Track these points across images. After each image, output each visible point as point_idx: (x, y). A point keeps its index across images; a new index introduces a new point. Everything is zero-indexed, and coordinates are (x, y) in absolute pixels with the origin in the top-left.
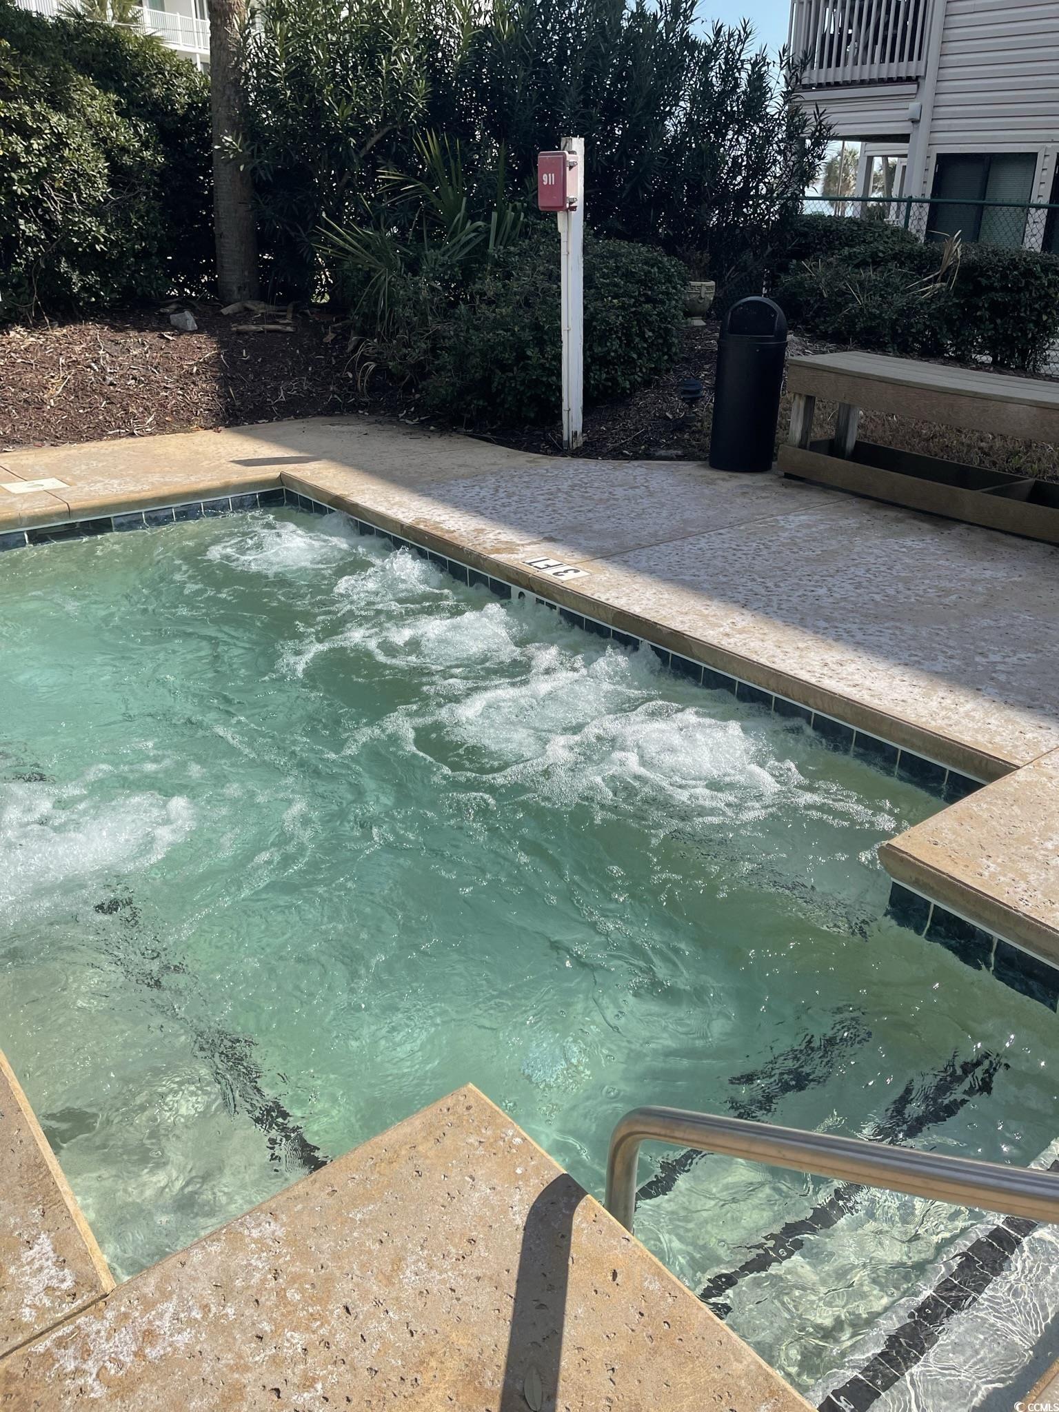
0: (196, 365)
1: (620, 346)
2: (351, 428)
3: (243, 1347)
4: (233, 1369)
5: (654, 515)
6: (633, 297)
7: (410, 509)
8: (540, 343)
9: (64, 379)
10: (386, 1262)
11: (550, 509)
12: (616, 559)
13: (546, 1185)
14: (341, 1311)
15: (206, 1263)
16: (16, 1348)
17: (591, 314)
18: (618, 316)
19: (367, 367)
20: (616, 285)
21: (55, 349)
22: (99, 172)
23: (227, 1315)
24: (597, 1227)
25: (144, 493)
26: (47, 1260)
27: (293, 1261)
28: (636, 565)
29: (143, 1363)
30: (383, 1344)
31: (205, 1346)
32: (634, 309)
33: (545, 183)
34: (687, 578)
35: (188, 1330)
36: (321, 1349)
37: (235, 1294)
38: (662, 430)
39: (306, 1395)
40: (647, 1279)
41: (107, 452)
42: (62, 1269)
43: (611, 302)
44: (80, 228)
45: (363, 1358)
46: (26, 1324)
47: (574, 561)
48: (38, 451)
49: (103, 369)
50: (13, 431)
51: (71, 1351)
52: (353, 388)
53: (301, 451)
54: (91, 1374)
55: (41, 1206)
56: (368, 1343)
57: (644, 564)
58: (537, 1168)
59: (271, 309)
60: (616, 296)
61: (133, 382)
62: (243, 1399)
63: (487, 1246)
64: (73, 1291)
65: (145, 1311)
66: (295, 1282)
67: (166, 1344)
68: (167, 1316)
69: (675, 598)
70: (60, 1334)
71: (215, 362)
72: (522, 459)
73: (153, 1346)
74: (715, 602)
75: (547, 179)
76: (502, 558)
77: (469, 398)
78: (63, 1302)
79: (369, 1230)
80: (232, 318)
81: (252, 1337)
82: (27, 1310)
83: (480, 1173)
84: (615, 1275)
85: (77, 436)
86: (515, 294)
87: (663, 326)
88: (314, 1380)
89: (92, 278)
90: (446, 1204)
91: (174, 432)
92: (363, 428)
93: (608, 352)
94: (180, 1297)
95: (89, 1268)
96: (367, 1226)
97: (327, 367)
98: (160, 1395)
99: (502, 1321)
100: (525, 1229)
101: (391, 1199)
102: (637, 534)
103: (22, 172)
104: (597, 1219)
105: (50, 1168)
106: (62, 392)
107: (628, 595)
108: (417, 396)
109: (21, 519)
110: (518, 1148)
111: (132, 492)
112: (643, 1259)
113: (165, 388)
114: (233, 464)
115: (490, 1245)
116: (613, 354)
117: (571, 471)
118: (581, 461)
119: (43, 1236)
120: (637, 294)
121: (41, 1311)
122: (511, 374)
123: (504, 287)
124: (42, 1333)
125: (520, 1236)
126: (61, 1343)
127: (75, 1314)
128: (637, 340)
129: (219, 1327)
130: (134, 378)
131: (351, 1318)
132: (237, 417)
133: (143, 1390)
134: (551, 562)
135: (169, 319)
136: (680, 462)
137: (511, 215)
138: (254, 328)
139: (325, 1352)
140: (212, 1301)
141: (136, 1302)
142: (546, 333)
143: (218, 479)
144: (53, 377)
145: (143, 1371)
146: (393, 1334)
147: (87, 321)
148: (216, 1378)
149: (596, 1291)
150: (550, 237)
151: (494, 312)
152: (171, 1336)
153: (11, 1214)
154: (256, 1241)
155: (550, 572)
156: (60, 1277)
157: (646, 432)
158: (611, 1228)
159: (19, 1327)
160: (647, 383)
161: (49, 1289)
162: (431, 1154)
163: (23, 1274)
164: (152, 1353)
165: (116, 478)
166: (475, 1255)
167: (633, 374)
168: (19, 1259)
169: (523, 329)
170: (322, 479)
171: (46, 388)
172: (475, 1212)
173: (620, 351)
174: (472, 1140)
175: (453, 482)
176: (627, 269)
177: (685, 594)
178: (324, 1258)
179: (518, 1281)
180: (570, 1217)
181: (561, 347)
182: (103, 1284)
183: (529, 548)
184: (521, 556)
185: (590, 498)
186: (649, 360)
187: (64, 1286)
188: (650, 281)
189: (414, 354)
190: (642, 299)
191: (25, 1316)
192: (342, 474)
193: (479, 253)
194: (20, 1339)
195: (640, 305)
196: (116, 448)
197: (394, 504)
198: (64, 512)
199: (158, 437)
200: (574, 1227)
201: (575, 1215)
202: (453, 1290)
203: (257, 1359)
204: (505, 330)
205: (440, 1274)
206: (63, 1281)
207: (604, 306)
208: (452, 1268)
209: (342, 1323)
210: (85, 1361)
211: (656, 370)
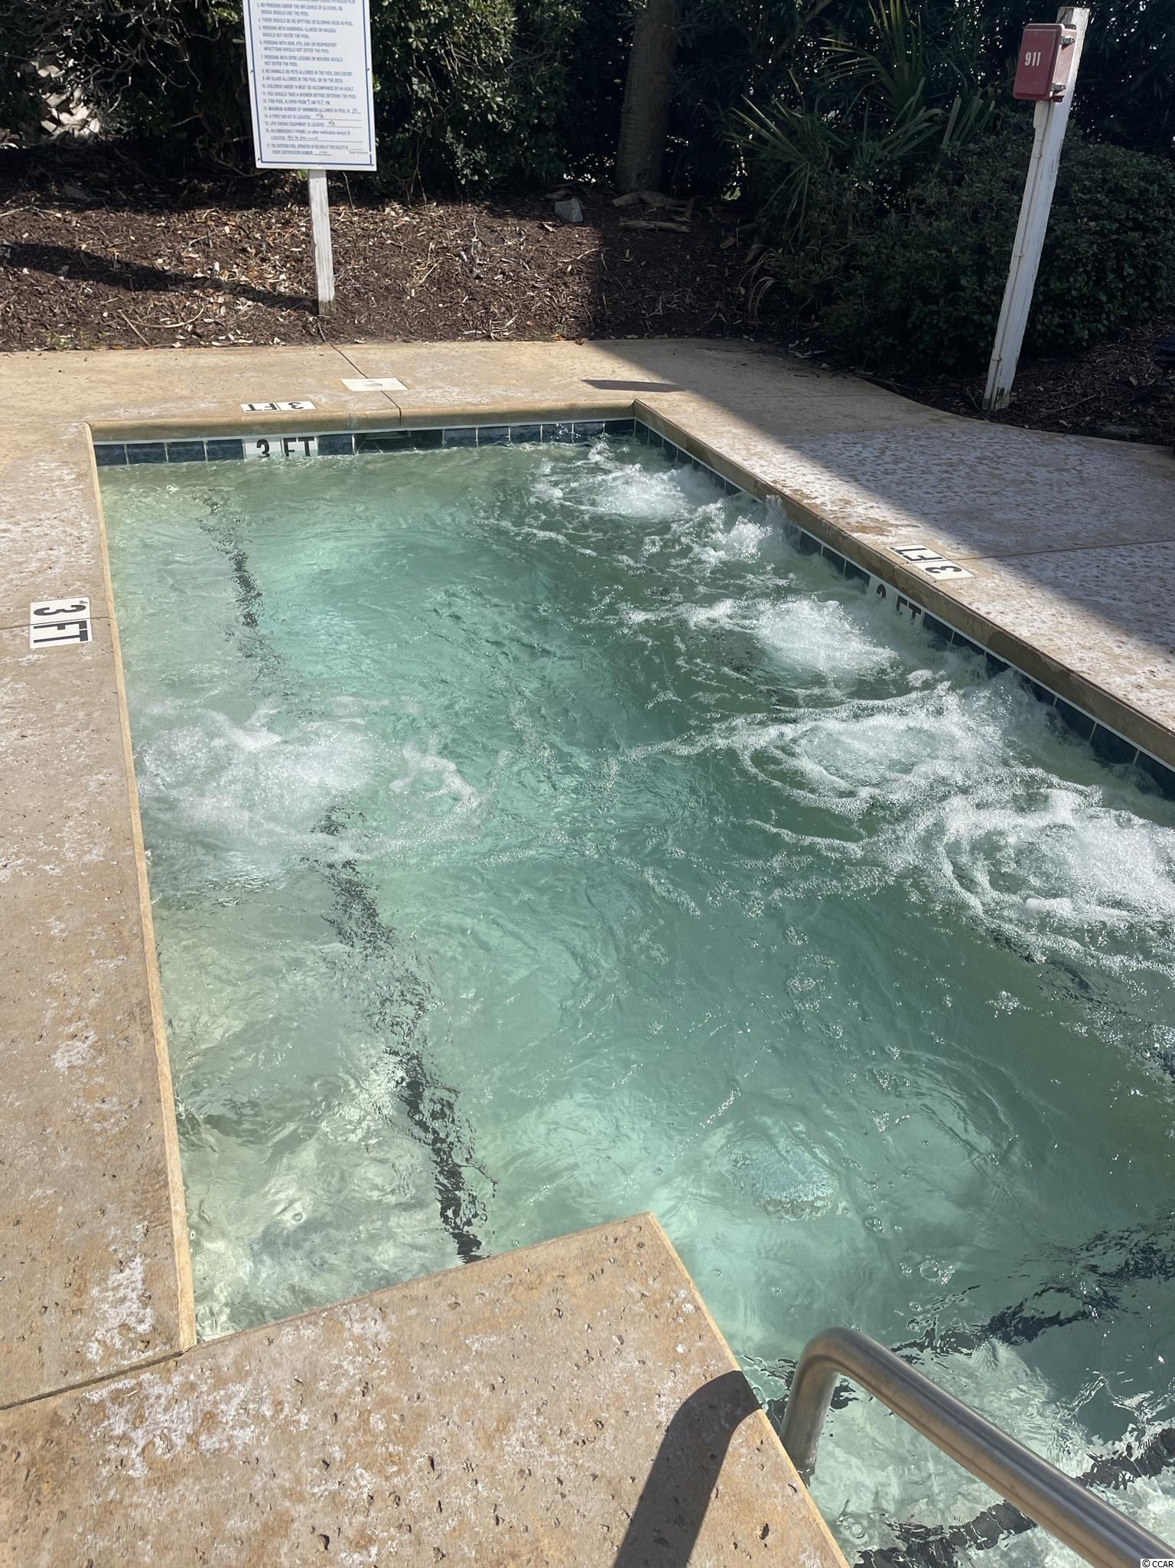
0: (571, 263)
1: (1087, 283)
2: (729, 355)
3: (304, 1470)
4: (288, 1494)
5: (1080, 510)
6: (1116, 220)
7: (771, 462)
8: (980, 270)
9: (430, 267)
10: (491, 1416)
11: (944, 484)
12: (1014, 561)
13: (709, 1379)
14: (423, 1461)
15: (295, 1348)
16: (72, 1388)
17: (1057, 237)
18: (1092, 244)
19: (765, 282)
20: (1099, 203)
21: (428, 231)
22: (504, 29)
23: (298, 1422)
24: (759, 1459)
25: (481, 407)
26: (133, 1290)
27: (387, 1379)
28: (1038, 574)
29: (194, 1452)
30: (461, 1522)
31: (265, 1454)
32: (1114, 237)
33: (1027, 64)
34: (1103, 600)
35: (253, 1427)
36: (389, 1502)
37: (315, 1398)
38: (1119, 399)
39: (356, 1556)
40: (805, 1551)
41: (457, 354)
42: (145, 1306)
43: (1086, 224)
44: (474, 93)
45: (433, 1531)
46: (90, 1361)
47: (958, 556)
48: (389, 346)
49: (472, 259)
50: (368, 322)
51: (124, 1411)
52: (742, 307)
53: (664, 378)
54: (137, 1447)
55: (146, 1223)
56: (444, 1514)
57: (1049, 573)
58: (703, 1352)
59: (669, 203)
60: (1094, 218)
61: (500, 277)
62: (286, 1535)
63: (615, 1438)
64: (147, 1338)
65: (215, 1387)
66: (383, 1407)
67: (224, 1437)
68: (236, 1401)
69: (1079, 625)
70: (120, 1386)
71: (592, 262)
72: (925, 416)
73: (210, 1435)
74: (1134, 641)
75: (1031, 58)
76: (867, 539)
77: (876, 333)
78: (134, 1348)
79: (483, 1367)
80: (623, 211)
81: (318, 1460)
82: (95, 1346)
83: (631, 1336)
84: (766, 1531)
85: (432, 333)
86: (964, 204)
87: (1150, 262)
88: (371, 1541)
89: (480, 155)
90: (581, 1364)
91: (533, 339)
92: (742, 356)
93: (1069, 290)
94: (256, 1382)
95: (172, 1314)
96: (483, 1362)
97: (717, 279)
98: (201, 1498)
99: (608, 1544)
100: (667, 1431)
101: (518, 1335)
102: (1050, 533)
103: (421, 23)
104: (762, 1447)
105: (170, 1178)
106: (425, 282)
107: (1017, 612)
108: (816, 324)
109: (351, 419)
110: (687, 1318)
111: (469, 403)
112: (808, 1522)
113: (534, 287)
114: (585, 384)
115: (620, 1437)
116: (1074, 293)
117: (985, 439)
118: (1000, 427)
119: (138, 1260)
120: (1123, 217)
121: (109, 1351)
122: (935, 308)
123: (950, 193)
124: (103, 1379)
125: (659, 1438)
126: (117, 1397)
127: (140, 1367)
128: (1111, 277)
129: (285, 1434)
130: (503, 273)
131: (434, 1475)
132: (605, 329)
133: (184, 1484)
134: (928, 554)
135: (553, 206)
136: (1135, 445)
137: (978, 102)
138: (644, 224)
139: (392, 1509)
140: (288, 1398)
141: (208, 1373)
142: (992, 258)
143: (564, 400)
144: (419, 264)
145: (191, 1462)
146: (475, 1514)
147: (465, 202)
148: (264, 1498)
149: (736, 1545)
150: (1023, 134)
151: (930, 225)
152: (233, 1428)
153: (115, 1223)
154: (355, 1339)
155: (922, 566)
156: (140, 1316)
157: (1097, 399)
158: (778, 1467)
159: (82, 1363)
160: (1113, 335)
161: (124, 1327)
162: (580, 1291)
163: (104, 1300)
164: (207, 1443)
165: (457, 385)
166: (599, 1444)
167: (1096, 321)
168: (105, 1280)
169: (962, 250)
170: (679, 413)
171: (409, 276)
172: (613, 1386)
173: (1085, 290)
174: (634, 1289)
175: (832, 435)
176: (1116, 184)
177: (1095, 622)
178: (423, 1386)
179: (641, 1498)
180: (728, 1434)
181: (1006, 277)
182: (181, 1339)
183: (903, 531)
184: (891, 539)
185: (1001, 477)
186: (1122, 305)
187: (141, 1328)
188: (1145, 202)
189: (821, 272)
190: (1130, 224)
191: (91, 1353)
192: (705, 410)
193: (930, 147)
194: (78, 1378)
195: (1126, 232)
196: (468, 351)
197: (755, 454)
198: (395, 418)
199: (515, 343)
200: (730, 1449)
201: (736, 1434)
202: (561, 1482)
203: (316, 1490)
204: (940, 251)
205: (550, 1456)
206: (141, 1322)
207: (1076, 229)
208: (566, 1452)
209: (422, 1479)
210: (135, 1428)
211: (1129, 320)
